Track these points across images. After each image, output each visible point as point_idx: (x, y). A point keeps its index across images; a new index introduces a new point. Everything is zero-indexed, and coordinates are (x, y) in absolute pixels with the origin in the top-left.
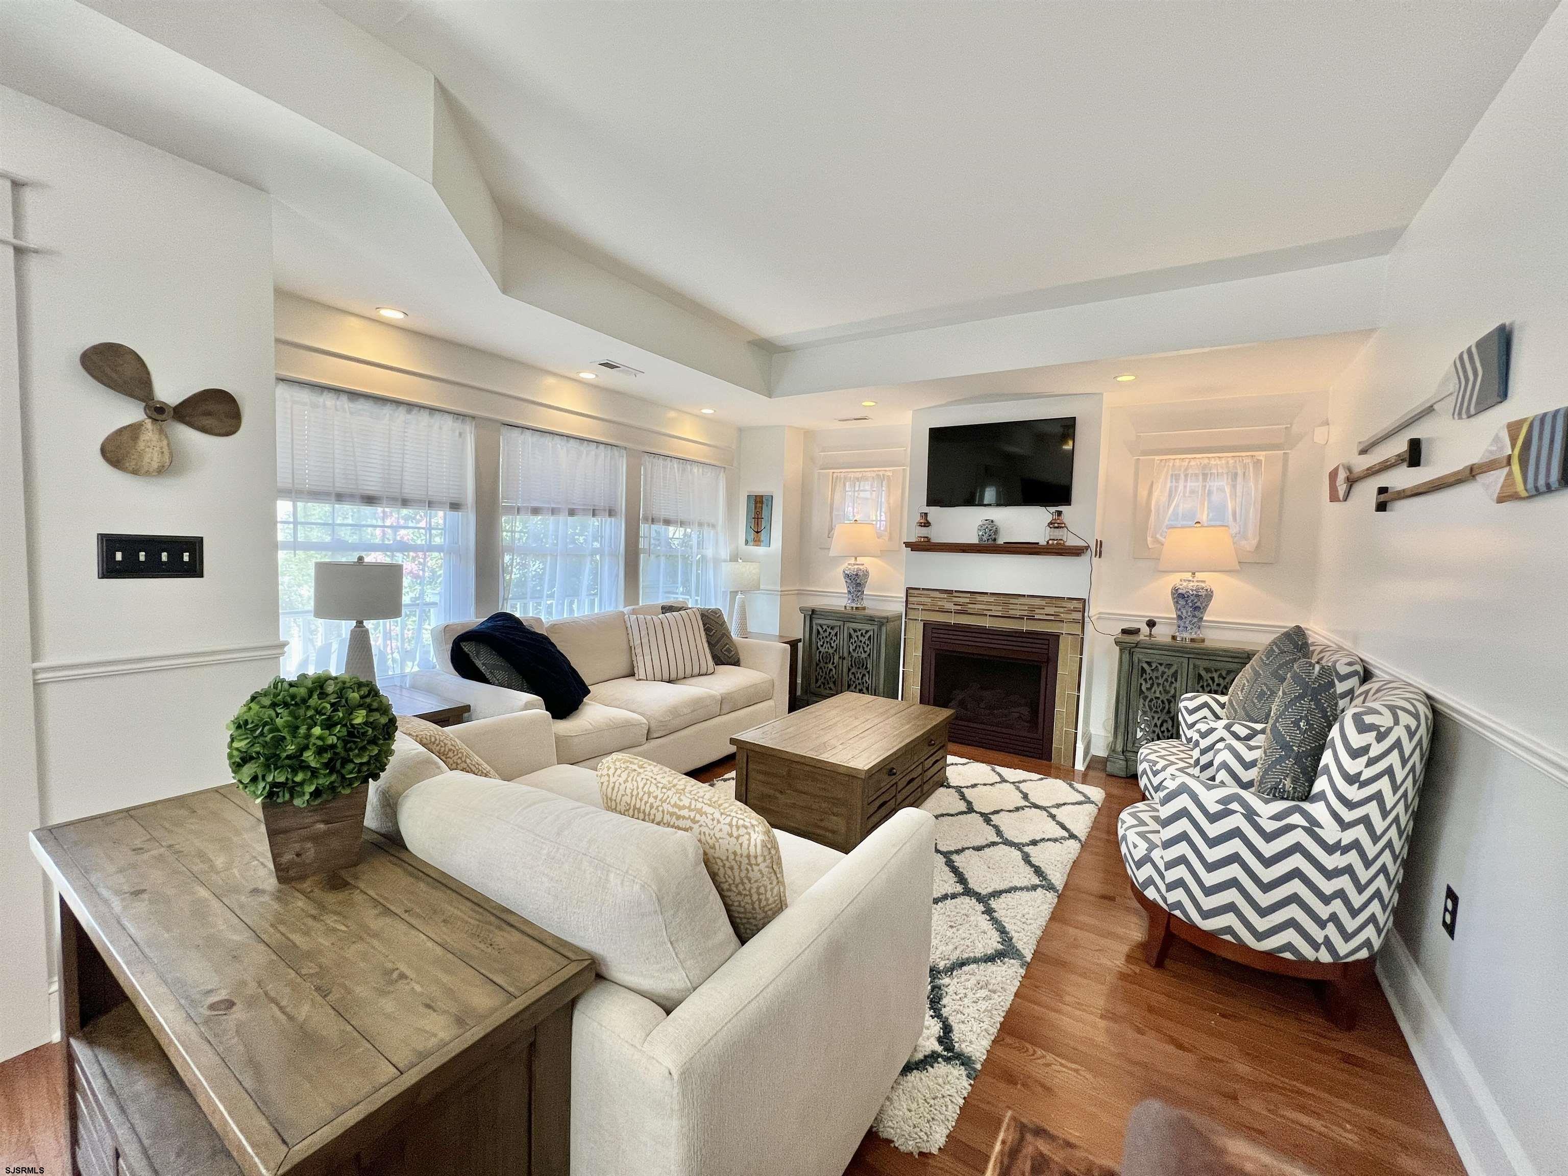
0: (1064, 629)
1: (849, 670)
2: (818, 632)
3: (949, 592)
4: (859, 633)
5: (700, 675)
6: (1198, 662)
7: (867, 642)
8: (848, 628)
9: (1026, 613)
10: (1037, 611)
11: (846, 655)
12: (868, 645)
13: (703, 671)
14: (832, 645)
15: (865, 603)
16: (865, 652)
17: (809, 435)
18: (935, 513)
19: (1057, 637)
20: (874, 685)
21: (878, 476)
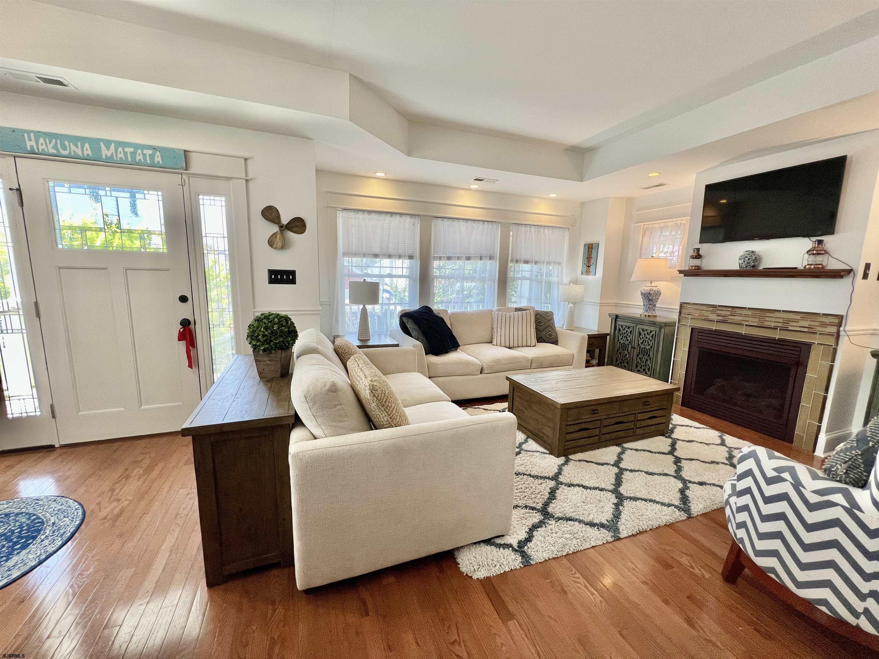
0: (815, 340)
1: (638, 356)
2: (620, 330)
3: (714, 307)
4: (646, 332)
5: (527, 346)
7: (650, 338)
8: (639, 329)
9: (780, 325)
10: (791, 323)
11: (636, 346)
12: (651, 341)
13: (529, 344)
14: (628, 339)
15: (657, 313)
17: (629, 201)
18: (706, 248)
19: (808, 346)
20: (653, 367)
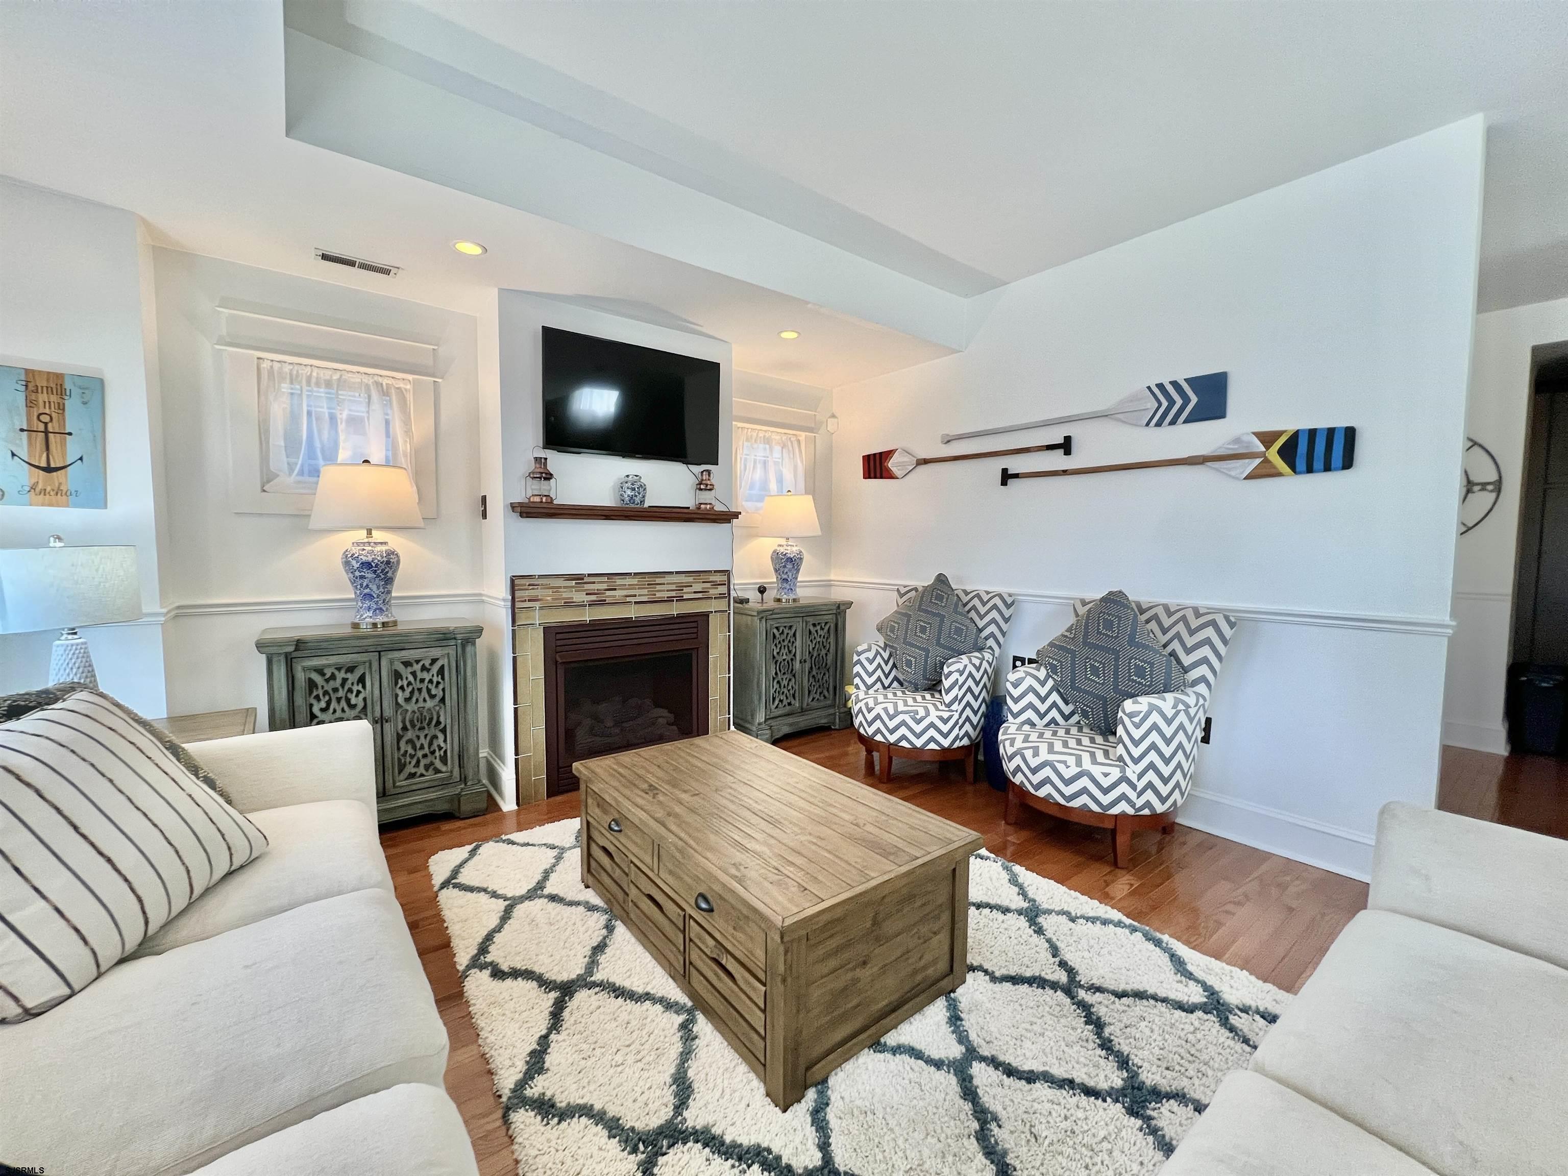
0: (712, 607)
2: (312, 685)
3: (578, 578)
4: (417, 667)
6: (808, 619)
7: (435, 679)
8: (391, 662)
9: (673, 594)
10: (685, 590)
11: (388, 712)
12: (438, 684)
14: (353, 701)
16: (433, 697)
19: (705, 617)
20: (456, 747)
21: (379, 385)
